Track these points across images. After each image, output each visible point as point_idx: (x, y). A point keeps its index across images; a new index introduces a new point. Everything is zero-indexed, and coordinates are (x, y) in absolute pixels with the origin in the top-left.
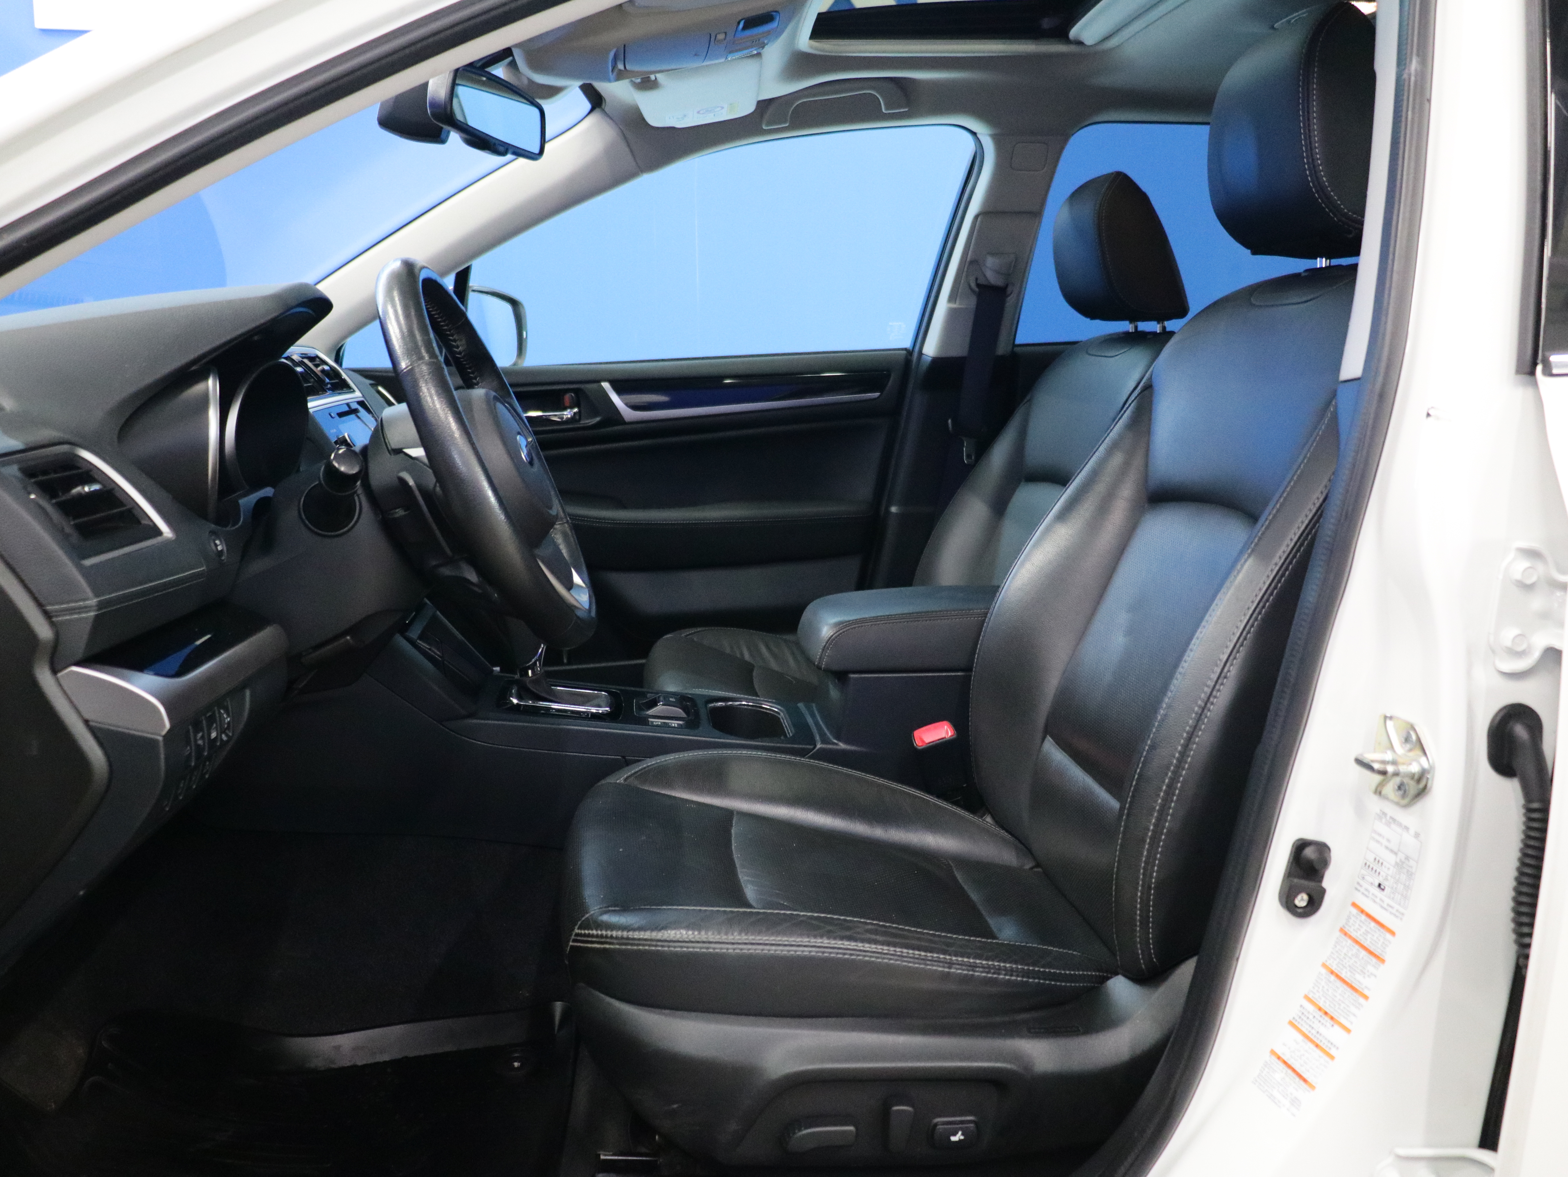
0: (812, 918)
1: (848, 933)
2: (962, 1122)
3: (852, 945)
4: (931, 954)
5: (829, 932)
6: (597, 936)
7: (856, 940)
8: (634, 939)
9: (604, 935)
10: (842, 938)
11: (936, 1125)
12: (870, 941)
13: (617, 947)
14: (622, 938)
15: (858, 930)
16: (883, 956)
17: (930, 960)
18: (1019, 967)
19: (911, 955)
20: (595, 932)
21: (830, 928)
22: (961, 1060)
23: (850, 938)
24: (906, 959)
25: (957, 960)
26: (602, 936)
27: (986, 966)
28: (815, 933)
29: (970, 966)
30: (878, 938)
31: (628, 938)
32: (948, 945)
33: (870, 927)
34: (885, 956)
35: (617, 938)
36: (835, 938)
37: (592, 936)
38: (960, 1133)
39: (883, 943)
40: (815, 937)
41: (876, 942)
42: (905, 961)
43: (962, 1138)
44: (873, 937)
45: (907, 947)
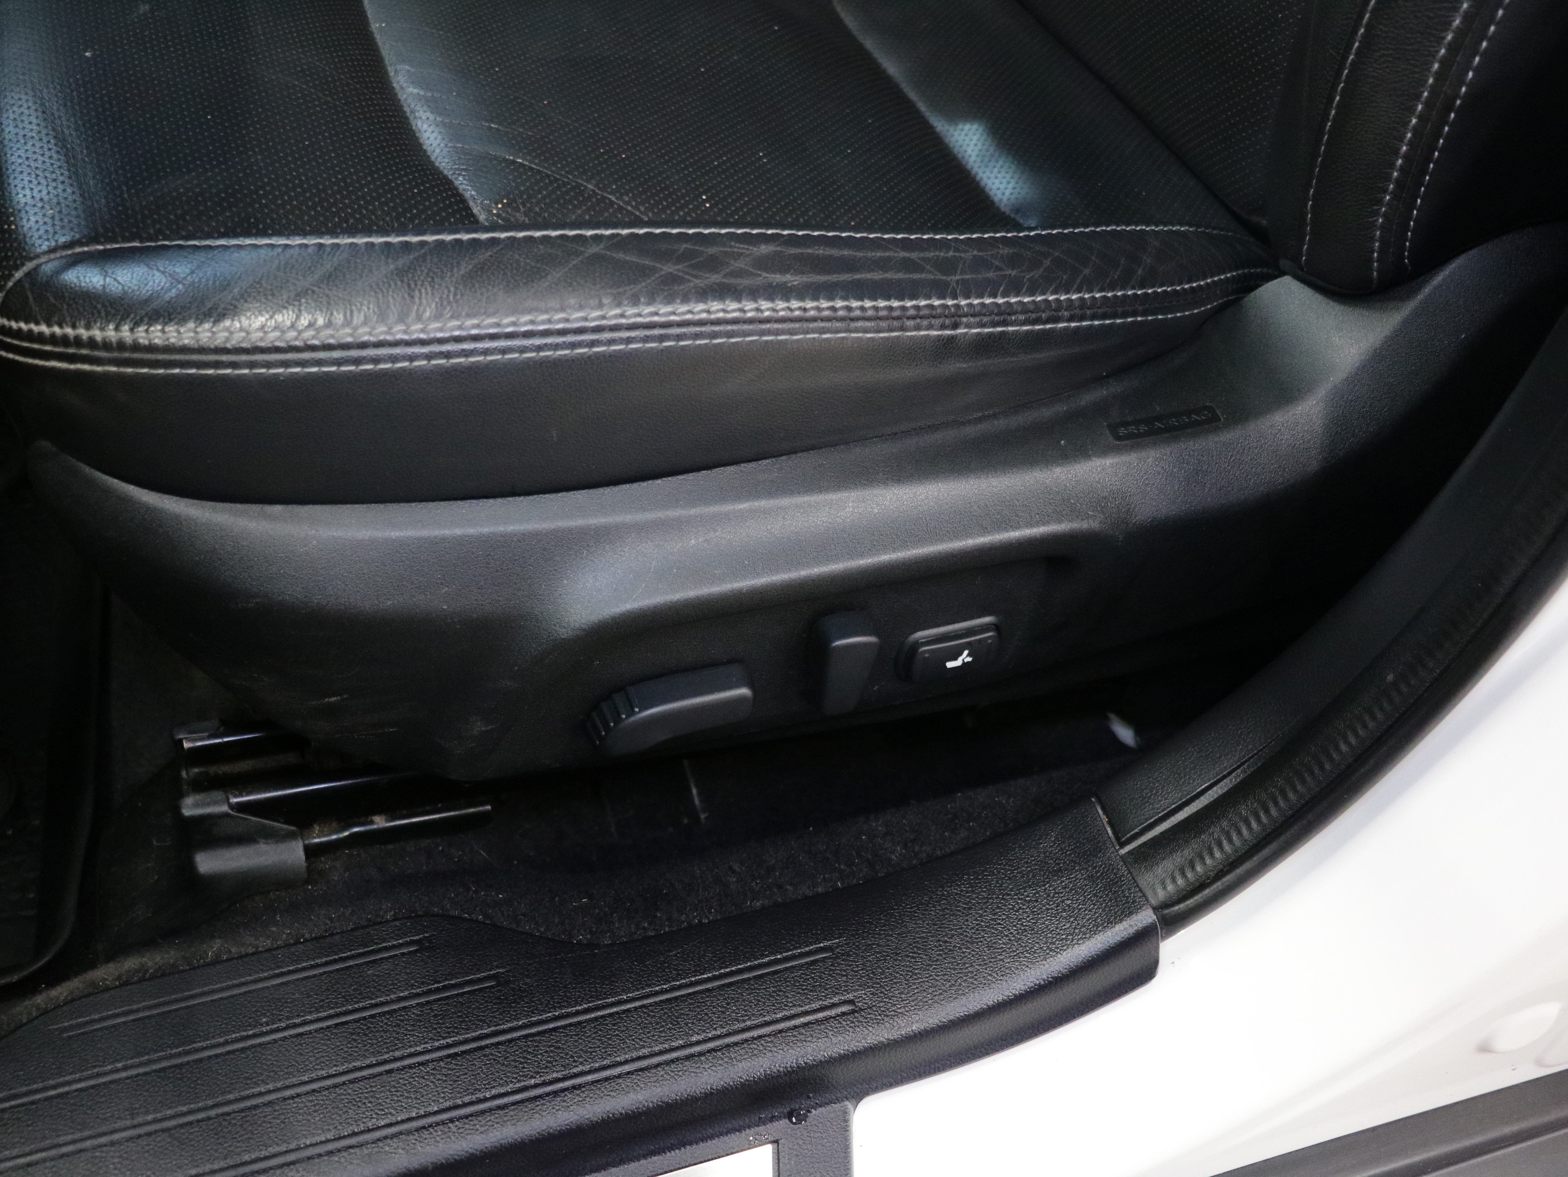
0: (618, 243)
1: (715, 278)
2: (970, 632)
3: (731, 308)
4: (914, 302)
5: (671, 280)
6: (53, 340)
7: (737, 294)
8: (151, 348)
9: (72, 338)
10: (703, 295)
11: (917, 645)
12: (772, 292)
13: (113, 369)
14: (121, 346)
15: (740, 264)
16: (806, 325)
17: (913, 318)
18: (1098, 295)
19: (870, 313)
20: (44, 328)
21: (669, 268)
22: (985, 531)
23: (722, 292)
24: (860, 324)
25: (970, 305)
26: (65, 341)
27: (1032, 307)
28: (636, 288)
29: (999, 314)
30: (792, 279)
31: (136, 347)
32: (947, 266)
33: (765, 249)
34: (812, 325)
35: (106, 345)
36: (685, 299)
37: (40, 338)
38: (966, 652)
39: (801, 293)
40: (635, 301)
41: (785, 292)
42: (856, 330)
43: (969, 659)
44: (778, 278)
45: (860, 290)
